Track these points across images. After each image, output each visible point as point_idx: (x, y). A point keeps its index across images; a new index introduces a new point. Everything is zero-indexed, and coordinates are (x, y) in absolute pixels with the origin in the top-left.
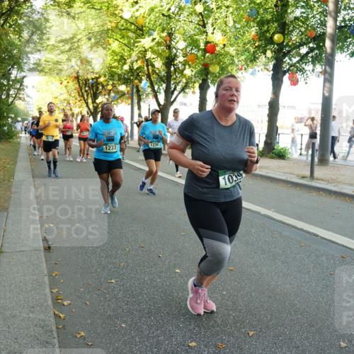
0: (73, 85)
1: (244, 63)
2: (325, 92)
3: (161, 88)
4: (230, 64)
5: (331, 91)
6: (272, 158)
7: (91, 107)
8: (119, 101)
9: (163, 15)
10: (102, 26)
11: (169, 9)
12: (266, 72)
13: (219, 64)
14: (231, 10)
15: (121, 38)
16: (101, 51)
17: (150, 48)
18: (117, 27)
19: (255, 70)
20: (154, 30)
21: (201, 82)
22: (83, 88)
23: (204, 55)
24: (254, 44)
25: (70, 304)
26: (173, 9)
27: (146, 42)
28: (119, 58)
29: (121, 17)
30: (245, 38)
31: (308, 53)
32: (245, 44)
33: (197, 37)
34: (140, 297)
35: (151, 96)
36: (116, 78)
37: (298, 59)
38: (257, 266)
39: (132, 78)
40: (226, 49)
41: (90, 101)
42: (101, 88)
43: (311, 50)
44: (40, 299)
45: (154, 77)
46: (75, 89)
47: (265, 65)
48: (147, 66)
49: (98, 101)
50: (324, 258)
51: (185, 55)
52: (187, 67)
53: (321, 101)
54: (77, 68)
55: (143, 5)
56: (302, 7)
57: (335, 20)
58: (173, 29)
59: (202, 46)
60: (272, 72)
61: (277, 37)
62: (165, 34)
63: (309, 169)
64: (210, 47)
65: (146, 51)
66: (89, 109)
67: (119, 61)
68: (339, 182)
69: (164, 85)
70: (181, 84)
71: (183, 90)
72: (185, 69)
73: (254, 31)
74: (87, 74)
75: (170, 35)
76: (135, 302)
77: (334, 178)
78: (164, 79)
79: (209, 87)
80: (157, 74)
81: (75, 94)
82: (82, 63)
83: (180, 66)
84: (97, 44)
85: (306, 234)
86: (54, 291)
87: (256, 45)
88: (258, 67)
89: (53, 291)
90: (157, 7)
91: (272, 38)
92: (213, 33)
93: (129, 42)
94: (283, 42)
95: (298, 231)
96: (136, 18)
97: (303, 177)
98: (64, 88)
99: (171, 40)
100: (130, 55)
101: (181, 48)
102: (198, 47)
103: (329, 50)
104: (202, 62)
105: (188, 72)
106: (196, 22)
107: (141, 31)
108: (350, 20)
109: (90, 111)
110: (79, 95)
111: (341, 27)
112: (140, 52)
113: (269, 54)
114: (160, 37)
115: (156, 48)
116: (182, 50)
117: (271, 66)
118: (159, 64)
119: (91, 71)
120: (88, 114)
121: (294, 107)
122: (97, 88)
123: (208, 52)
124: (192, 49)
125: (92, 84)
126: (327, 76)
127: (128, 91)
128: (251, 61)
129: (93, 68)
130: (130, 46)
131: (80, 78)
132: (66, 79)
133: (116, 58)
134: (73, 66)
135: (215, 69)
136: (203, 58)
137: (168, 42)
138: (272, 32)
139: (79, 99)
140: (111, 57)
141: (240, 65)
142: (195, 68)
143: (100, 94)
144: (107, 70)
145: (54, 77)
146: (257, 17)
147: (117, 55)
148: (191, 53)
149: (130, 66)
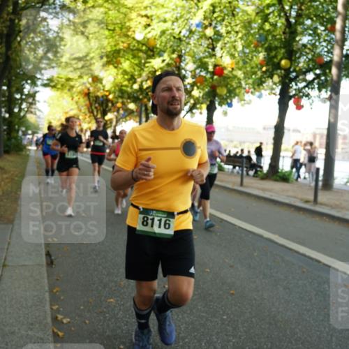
0: (83, 101)
1: (251, 86)
4: (237, 87)
5: (336, 117)
6: (276, 180)
8: (128, 118)
9: (174, 38)
10: (115, 46)
11: (180, 32)
12: (273, 96)
13: (226, 86)
14: (240, 35)
15: (132, 58)
16: (112, 70)
17: (160, 68)
18: (128, 48)
19: (262, 94)
20: (164, 52)
21: (208, 103)
22: (93, 104)
23: (212, 78)
24: (261, 68)
25: (69, 322)
26: (184, 32)
27: (156, 63)
28: (129, 77)
29: (134, 39)
30: (253, 63)
31: (314, 79)
32: (252, 68)
33: (206, 60)
36: (126, 96)
37: (304, 84)
38: (258, 291)
39: (141, 97)
40: (234, 73)
42: (110, 105)
43: (318, 76)
44: (39, 316)
46: (86, 105)
47: (272, 89)
49: (107, 118)
51: (194, 76)
52: (195, 88)
53: (327, 127)
54: (88, 86)
55: (155, 27)
56: (310, 35)
57: (342, 49)
58: (183, 52)
59: (211, 68)
60: (278, 97)
61: (283, 62)
62: (175, 56)
63: (313, 193)
64: (219, 69)
67: (129, 80)
68: (342, 208)
70: (189, 104)
71: (191, 110)
72: (193, 90)
73: (262, 56)
74: (98, 91)
75: (180, 57)
77: (337, 203)
79: (215, 108)
81: (84, 109)
82: (93, 81)
83: (188, 87)
84: (108, 63)
85: (308, 259)
86: (55, 308)
87: (264, 69)
88: (265, 90)
89: (53, 308)
90: (168, 30)
91: (279, 63)
92: (221, 57)
93: (140, 62)
94: (290, 68)
95: (300, 256)
96: (148, 39)
97: (307, 202)
98: (75, 104)
99: (181, 61)
100: (140, 75)
101: (190, 70)
102: (206, 69)
103: (335, 78)
104: (210, 84)
105: (196, 93)
106: (206, 46)
107: (152, 52)
110: (89, 112)
111: (347, 56)
112: (150, 72)
113: (276, 78)
114: (171, 59)
115: (165, 69)
116: (191, 72)
117: (278, 90)
119: (102, 88)
121: (299, 132)
122: (107, 106)
123: (217, 75)
124: (201, 71)
125: (102, 103)
126: (333, 102)
127: (137, 110)
128: (259, 85)
129: (104, 86)
130: (141, 66)
131: (91, 95)
132: (77, 96)
133: (126, 77)
134: (84, 84)
135: (222, 91)
136: (211, 80)
137: (178, 64)
138: (279, 57)
139: (88, 115)
140: (122, 76)
141: (247, 89)
142: (203, 89)
143: (110, 111)
144: (117, 88)
145: (66, 93)
146: (265, 44)
147: (127, 75)
148: (199, 76)
149: (139, 85)
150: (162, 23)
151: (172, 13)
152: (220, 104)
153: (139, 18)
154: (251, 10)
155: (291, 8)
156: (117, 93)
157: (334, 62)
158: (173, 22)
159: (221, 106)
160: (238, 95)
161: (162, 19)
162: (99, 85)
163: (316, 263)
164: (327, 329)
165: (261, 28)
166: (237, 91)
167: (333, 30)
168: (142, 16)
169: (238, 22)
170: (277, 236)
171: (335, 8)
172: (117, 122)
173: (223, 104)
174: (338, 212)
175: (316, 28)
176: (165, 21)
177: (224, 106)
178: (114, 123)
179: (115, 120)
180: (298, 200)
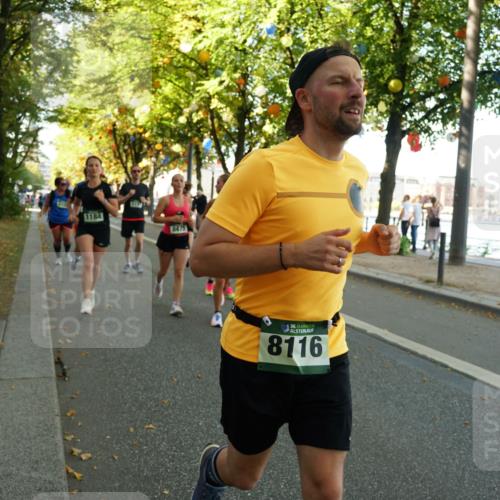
0: (106, 142)
2: (461, 162)
3: (230, 149)
5: (468, 161)
8: (171, 166)
9: (236, 49)
10: (152, 61)
11: (245, 41)
12: (379, 131)
15: (176, 80)
17: (217, 93)
18: (171, 64)
20: (222, 69)
22: (121, 146)
25: (90, 458)
26: (250, 41)
27: (211, 85)
28: (172, 106)
29: (178, 50)
31: (436, 107)
33: (282, 80)
34: (192, 451)
35: (215, 161)
36: (168, 133)
37: (422, 114)
39: (189, 135)
41: (130, 165)
42: (145, 146)
43: (441, 103)
44: (46, 450)
45: (220, 134)
46: (110, 148)
47: (378, 122)
48: (212, 119)
50: (456, 400)
51: (265, 105)
52: (268, 121)
55: (209, 35)
56: (430, 43)
57: (475, 63)
58: (250, 69)
60: (386, 133)
61: (392, 83)
62: (237, 75)
63: (436, 269)
65: (210, 98)
66: (128, 175)
67: (172, 111)
68: (478, 290)
69: (235, 146)
70: (259, 144)
72: (264, 124)
74: (128, 127)
75: (245, 76)
76: (184, 457)
77: (472, 283)
78: (235, 136)
80: (225, 130)
81: (108, 153)
82: (120, 110)
83: (258, 119)
85: (432, 364)
86: (69, 438)
88: (368, 123)
89: (67, 438)
90: (227, 39)
91: (386, 85)
93: (188, 85)
94: (402, 90)
95: (421, 360)
96: (199, 52)
97: (428, 282)
98: (94, 145)
99: (246, 84)
100: (188, 104)
101: (260, 95)
102: (283, 94)
103: (466, 104)
105: (268, 128)
106: (281, 60)
107: (204, 69)
108: (496, 64)
110: (115, 156)
111: (483, 74)
112: (202, 99)
113: (382, 107)
114: (231, 79)
115: (224, 94)
116: (261, 98)
117: (385, 123)
118: (227, 115)
119: (134, 123)
121: (417, 182)
122: (141, 148)
124: (275, 97)
125: (134, 142)
126: (463, 139)
127: (184, 153)
129: (136, 120)
130: (189, 91)
131: (117, 132)
132: (97, 134)
133: (168, 106)
134: (107, 116)
137: (242, 86)
138: (386, 76)
139: (114, 161)
140: (162, 105)
142: (279, 123)
143: (145, 155)
144: (155, 123)
145: (81, 130)
146: (366, 56)
147: (169, 103)
148: (273, 103)
149: (187, 118)
150: (218, 29)
151: (233, 13)
153: (186, 21)
154: (345, 8)
155: (403, 5)
156: (155, 130)
157: (464, 83)
158: (234, 27)
161: (219, 22)
162: (130, 118)
163: (441, 368)
164: (457, 461)
165: (360, 34)
167: (462, 36)
168: (190, 19)
169: (327, 26)
170: (386, 332)
171: (465, 5)
172: (155, 171)
174: (472, 295)
175: (439, 34)
176: (223, 25)
178: (152, 173)
179: (152, 168)
180: (416, 280)
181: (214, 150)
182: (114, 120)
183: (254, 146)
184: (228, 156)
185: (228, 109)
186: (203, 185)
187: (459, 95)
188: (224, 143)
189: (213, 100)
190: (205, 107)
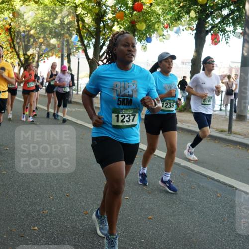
0: (5, 37)
1: (169, 22)
2: (244, 52)
3: (90, 43)
4: (156, 22)
7: (22, 58)
8: (50, 54)
13: (145, 22)
16: (33, 5)
17: (81, 4)
19: (179, 29)
22: (15, 40)
23: (132, 14)
24: (179, 4)
28: (50, 12)
31: (228, 15)
32: (170, 4)
35: (80, 50)
36: (48, 32)
37: (219, 20)
38: (175, 215)
39: (62, 32)
40: (153, 8)
41: (21, 53)
42: (32, 40)
43: (232, 12)
46: (7, 41)
47: (190, 24)
48: (78, 21)
49: (29, 53)
51: (114, 13)
52: (116, 23)
53: (240, 61)
59: (130, 4)
60: (195, 32)
63: (228, 123)
64: (138, 4)
65: (76, 7)
66: (20, 60)
67: (50, 16)
69: (93, 40)
72: (113, 26)
74: (20, 27)
78: (93, 34)
80: (87, 29)
81: (6, 45)
82: (14, 15)
83: (109, 22)
85: (223, 185)
87: (181, 5)
88: (183, 26)
94: (207, 4)
95: (216, 183)
97: (222, 132)
100: (61, 11)
101: (110, 6)
102: (126, 5)
104: (130, 20)
105: (116, 28)
109: (22, 62)
110: (11, 47)
112: (71, 7)
113: (193, 14)
115: (86, 5)
116: (111, 7)
117: (195, 26)
118: (88, 20)
119: (23, 23)
120: (19, 65)
122: (29, 41)
123: (136, 11)
124: (120, 7)
125: (24, 37)
126: (246, 37)
127: (58, 45)
128: (176, 20)
129: (25, 22)
131: (12, 30)
133: (47, 12)
134: (5, 19)
135: (142, 27)
136: (131, 16)
139: (10, 51)
140: (43, 11)
141: (166, 24)
142: (123, 25)
143: (32, 46)
144: (38, 23)
147: (48, 10)
148: (119, 11)
149: (60, 20)
152: (140, 40)
156: (38, 29)
159: (141, 41)
160: (157, 31)
162: (21, 20)
163: (230, 188)
166: (156, 26)
172: (39, 57)
173: (143, 39)
177: (143, 42)
178: (36, 59)
179: (37, 55)
180: (214, 130)
181: (79, 43)
182: (10, 21)
183: (107, 41)
184: (89, 47)
185: (89, 14)
186: (72, 67)
187: (244, 7)
188: (86, 39)
189: (78, 9)
190: (73, 13)
